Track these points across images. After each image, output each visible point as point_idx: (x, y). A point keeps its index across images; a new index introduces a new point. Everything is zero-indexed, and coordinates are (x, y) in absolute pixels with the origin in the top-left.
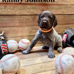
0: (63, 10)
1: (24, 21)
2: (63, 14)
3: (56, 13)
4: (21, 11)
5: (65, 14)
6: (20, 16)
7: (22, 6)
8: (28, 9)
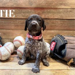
0: (62, 14)
1: (19, 24)
2: (61, 18)
3: (54, 17)
4: (16, 15)
5: (64, 18)
6: (16, 20)
7: (17, 10)
8: (24, 13)
